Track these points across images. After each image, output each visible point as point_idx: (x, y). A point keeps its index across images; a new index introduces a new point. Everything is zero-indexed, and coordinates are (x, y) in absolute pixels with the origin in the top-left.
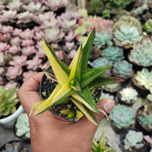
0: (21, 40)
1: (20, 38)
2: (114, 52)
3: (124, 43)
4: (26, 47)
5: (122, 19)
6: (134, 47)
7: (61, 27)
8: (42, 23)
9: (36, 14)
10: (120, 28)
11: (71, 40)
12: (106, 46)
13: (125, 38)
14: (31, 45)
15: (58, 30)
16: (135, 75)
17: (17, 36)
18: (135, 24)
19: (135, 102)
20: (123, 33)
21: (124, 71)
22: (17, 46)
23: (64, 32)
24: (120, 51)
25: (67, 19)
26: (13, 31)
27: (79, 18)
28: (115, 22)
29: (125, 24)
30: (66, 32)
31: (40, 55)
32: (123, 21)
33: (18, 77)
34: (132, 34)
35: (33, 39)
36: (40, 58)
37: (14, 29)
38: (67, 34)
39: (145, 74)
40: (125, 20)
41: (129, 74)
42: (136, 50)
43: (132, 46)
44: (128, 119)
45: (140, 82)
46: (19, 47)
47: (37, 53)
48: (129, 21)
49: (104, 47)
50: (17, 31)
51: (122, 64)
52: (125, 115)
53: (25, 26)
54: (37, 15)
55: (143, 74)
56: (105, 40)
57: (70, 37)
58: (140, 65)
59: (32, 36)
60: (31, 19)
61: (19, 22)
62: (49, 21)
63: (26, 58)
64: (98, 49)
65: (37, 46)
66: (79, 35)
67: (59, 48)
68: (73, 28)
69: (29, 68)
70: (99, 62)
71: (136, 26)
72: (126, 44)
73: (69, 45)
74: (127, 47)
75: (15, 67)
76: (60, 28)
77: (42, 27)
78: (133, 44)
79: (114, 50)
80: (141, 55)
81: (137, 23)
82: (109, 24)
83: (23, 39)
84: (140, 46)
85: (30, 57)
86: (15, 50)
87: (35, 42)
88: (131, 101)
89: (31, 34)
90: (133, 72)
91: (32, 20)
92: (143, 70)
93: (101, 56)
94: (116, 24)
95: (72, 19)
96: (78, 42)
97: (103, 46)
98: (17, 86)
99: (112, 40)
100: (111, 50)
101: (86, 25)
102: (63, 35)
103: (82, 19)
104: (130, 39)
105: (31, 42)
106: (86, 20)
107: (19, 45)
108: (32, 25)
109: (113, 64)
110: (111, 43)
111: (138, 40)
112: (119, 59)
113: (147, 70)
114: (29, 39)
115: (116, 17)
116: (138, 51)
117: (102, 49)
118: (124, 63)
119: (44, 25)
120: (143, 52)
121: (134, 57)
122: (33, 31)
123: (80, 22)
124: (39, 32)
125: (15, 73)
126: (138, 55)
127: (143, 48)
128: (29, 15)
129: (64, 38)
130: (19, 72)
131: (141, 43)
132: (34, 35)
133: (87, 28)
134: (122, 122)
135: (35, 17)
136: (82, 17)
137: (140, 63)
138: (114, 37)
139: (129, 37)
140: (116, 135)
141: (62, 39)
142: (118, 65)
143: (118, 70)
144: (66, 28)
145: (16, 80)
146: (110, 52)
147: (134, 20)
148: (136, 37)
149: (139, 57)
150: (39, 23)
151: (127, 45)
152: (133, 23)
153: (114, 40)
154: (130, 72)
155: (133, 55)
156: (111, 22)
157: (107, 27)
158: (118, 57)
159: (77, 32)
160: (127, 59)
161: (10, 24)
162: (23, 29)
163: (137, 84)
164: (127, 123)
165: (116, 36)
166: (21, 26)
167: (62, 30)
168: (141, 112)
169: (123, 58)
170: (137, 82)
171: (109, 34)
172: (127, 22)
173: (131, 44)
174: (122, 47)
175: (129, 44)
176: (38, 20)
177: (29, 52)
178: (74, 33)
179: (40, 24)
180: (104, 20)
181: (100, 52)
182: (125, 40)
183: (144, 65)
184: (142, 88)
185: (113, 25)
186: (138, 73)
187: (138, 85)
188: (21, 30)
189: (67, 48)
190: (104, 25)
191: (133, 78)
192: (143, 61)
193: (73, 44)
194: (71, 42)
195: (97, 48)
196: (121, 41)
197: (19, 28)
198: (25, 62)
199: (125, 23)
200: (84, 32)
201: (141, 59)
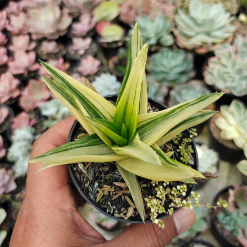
2: (175, 62)
11: (84, 34)
12: (159, 45)
13: (197, 29)
15: (57, 11)
20: (193, 20)
23: (70, 14)
24: (185, 60)
30: (76, 15)
31: (17, 68)
38: (76, 20)
39: (236, 114)
42: (219, 59)
43: (212, 49)
45: (225, 131)
47: (10, 64)
49: (153, 49)
51: (189, 89)
55: (232, 113)
56: (157, 34)
57: (83, 26)
58: (228, 92)
65: (12, 48)
66: (103, 20)
67: (60, 51)
68: (92, 6)
72: (200, 44)
73: (81, 45)
74: (202, 51)
76: (62, 6)
77: (24, 2)
78: (214, 44)
79: (173, 58)
80: (229, 70)
92: (234, 104)
96: (100, 36)
97: (151, 46)
99: (172, 33)
100: (167, 57)
102: (67, 21)
104: (208, 34)
109: (170, 89)
110: (169, 41)
112: (184, 79)
113: (241, 105)
116: (224, 61)
117: (149, 53)
120: (234, 64)
121: (214, 74)
126: (223, 70)
127: (233, 56)
129: (70, 28)
133: (120, 5)
137: (228, 88)
138: (176, 27)
139: (206, 29)
141: (65, 30)
142: (179, 93)
146: (165, 62)
148: (221, 29)
149: (225, 76)
151: (201, 47)
153: (176, 32)
155: (214, 69)
158: (182, 73)
159: (99, 14)
160: (199, 77)
163: (219, 135)
165: (181, 24)
167: (66, 11)
169: (192, 74)
170: (220, 130)
171: (166, 18)
173: (209, 45)
174: (193, 51)
175: (205, 43)
178: (92, 17)
183: (236, 93)
184: (230, 146)
186: (223, 109)
187: (220, 137)
189: (76, 51)
191: (212, 120)
192: (234, 84)
193: (89, 41)
194: (84, 37)
196: (189, 37)
200: (113, 15)
201: (229, 79)
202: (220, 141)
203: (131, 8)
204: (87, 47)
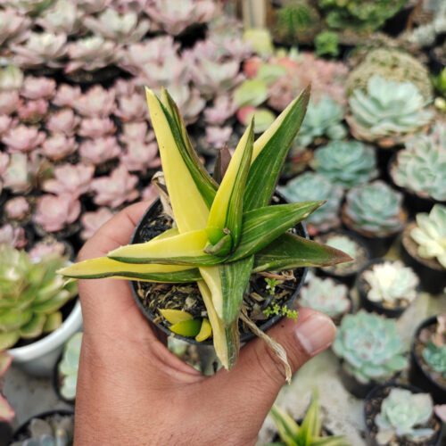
0: (77, 120)
1: (76, 112)
2: (350, 158)
3: (380, 129)
4: (90, 138)
5: (374, 60)
6: (409, 142)
7: (195, 81)
8: (138, 69)
9: (121, 45)
10: (366, 86)
11: (221, 122)
12: (326, 138)
13: (381, 115)
14: (107, 135)
15: (185, 91)
16: (411, 226)
17: (65, 107)
18: (412, 73)
19: (409, 305)
20: (376, 101)
21: (378, 213)
22: (67, 138)
23: (202, 96)
24: (365, 155)
25: (212, 59)
26: (54, 93)
27: (247, 57)
28: (351, 69)
29: (381, 76)
30: (210, 98)
31: (133, 163)
32: (376, 66)
33: (66, 227)
34: (402, 103)
35: (112, 117)
36: (132, 173)
37: (57, 88)
38: (210, 104)
39: (439, 224)
40: (383, 64)
41: (392, 222)
42: (413, 151)
43: (401, 140)
44: (389, 355)
45: (425, 247)
46: (72, 141)
47: (124, 158)
48: (394, 66)
49: (318, 142)
50: (67, 94)
51: (373, 191)
52: (379, 345)
53: (89, 78)
54: (125, 47)
55: (434, 223)
56: (323, 122)
57: (220, 111)
58: (425, 195)
59: (110, 106)
60: (108, 59)
61: (72, 67)
62: (160, 63)
63: (90, 170)
64: (301, 148)
65: (123, 138)
66: (246, 105)
68: (230, 87)
69: (99, 200)
70: (305, 185)
71: (415, 79)
72: (385, 133)
73: (217, 136)
74: (388, 143)
75: (60, 198)
76: (191, 84)
77: (138, 81)
78: (404, 134)
79: (348, 152)
80: (429, 165)
81: (416, 73)
82: (334, 75)
83: (83, 117)
84: (425, 139)
85: (104, 169)
86: (60, 148)
87: (118, 124)
88: (399, 301)
89: (106, 102)
90: (403, 216)
91: (111, 62)
92: (435, 210)
93: (309, 169)
94: (356, 74)
95: (227, 58)
96: (243, 126)
97: (315, 137)
98: (64, 253)
99: (344, 123)
100: (339, 151)
101: (266, 78)
102: (198, 105)
103: (257, 60)
104: (395, 120)
105: (107, 125)
106: (267, 61)
107: (72, 134)
108: (111, 74)
109: (346, 191)
110: (339, 131)
111: (421, 123)
112: (364, 179)
114: (101, 116)
115: (357, 55)
116: (420, 153)
117: (312, 147)
118: (379, 191)
119: (145, 76)
120: (435, 157)
121: (407, 172)
122: (112, 93)
123: (248, 67)
124: (129, 96)
125: (61, 215)
126: (418, 165)
127: (434, 147)
128: (101, 46)
129: (201, 115)
130: (70, 211)
131: (430, 132)
132: (115, 106)
133: (270, 86)
134: (370, 364)
135: (120, 54)
136: (254, 54)
137: (426, 190)
138: (350, 113)
139: (393, 113)
140: (352, 403)
141: (196, 116)
142: (360, 197)
143: (359, 211)
144: (208, 86)
145: (61, 235)
146: (338, 157)
147: (408, 63)
148: (413, 114)
149: (423, 173)
150: (129, 70)
151: (386, 137)
152: (407, 72)
153: (350, 120)
154: (394, 217)
155: (406, 165)
156: (340, 68)
157: (328, 83)
158: (361, 172)
159: (240, 97)
160: (385, 177)
161: (48, 72)
162: (85, 88)
163: (417, 251)
164: (384, 366)
165: (356, 109)
166: (77, 80)
167: (196, 92)
168: (429, 337)
169: (375, 173)
170: (417, 245)
171: (335, 102)
172: (387, 69)
173: (398, 135)
174: (374, 143)
175: (392, 132)
176: (127, 62)
177: (101, 156)
178: (231, 100)
179: (134, 73)
180: (321, 64)
181: (308, 155)
182: (380, 121)
183: (437, 197)
184: (432, 265)
185: (346, 77)
186: (420, 218)
187: (418, 255)
188: (78, 90)
189: (212, 144)
190: (320, 76)
191: (405, 233)
192: (436, 184)
194: (222, 126)
195: (299, 144)
196: (368, 126)
197: (72, 84)
198: (88, 183)
199: (382, 70)
200: (261, 98)
201: (427, 178)
202: (418, 259)
203: (284, 89)
204: (227, 139)
